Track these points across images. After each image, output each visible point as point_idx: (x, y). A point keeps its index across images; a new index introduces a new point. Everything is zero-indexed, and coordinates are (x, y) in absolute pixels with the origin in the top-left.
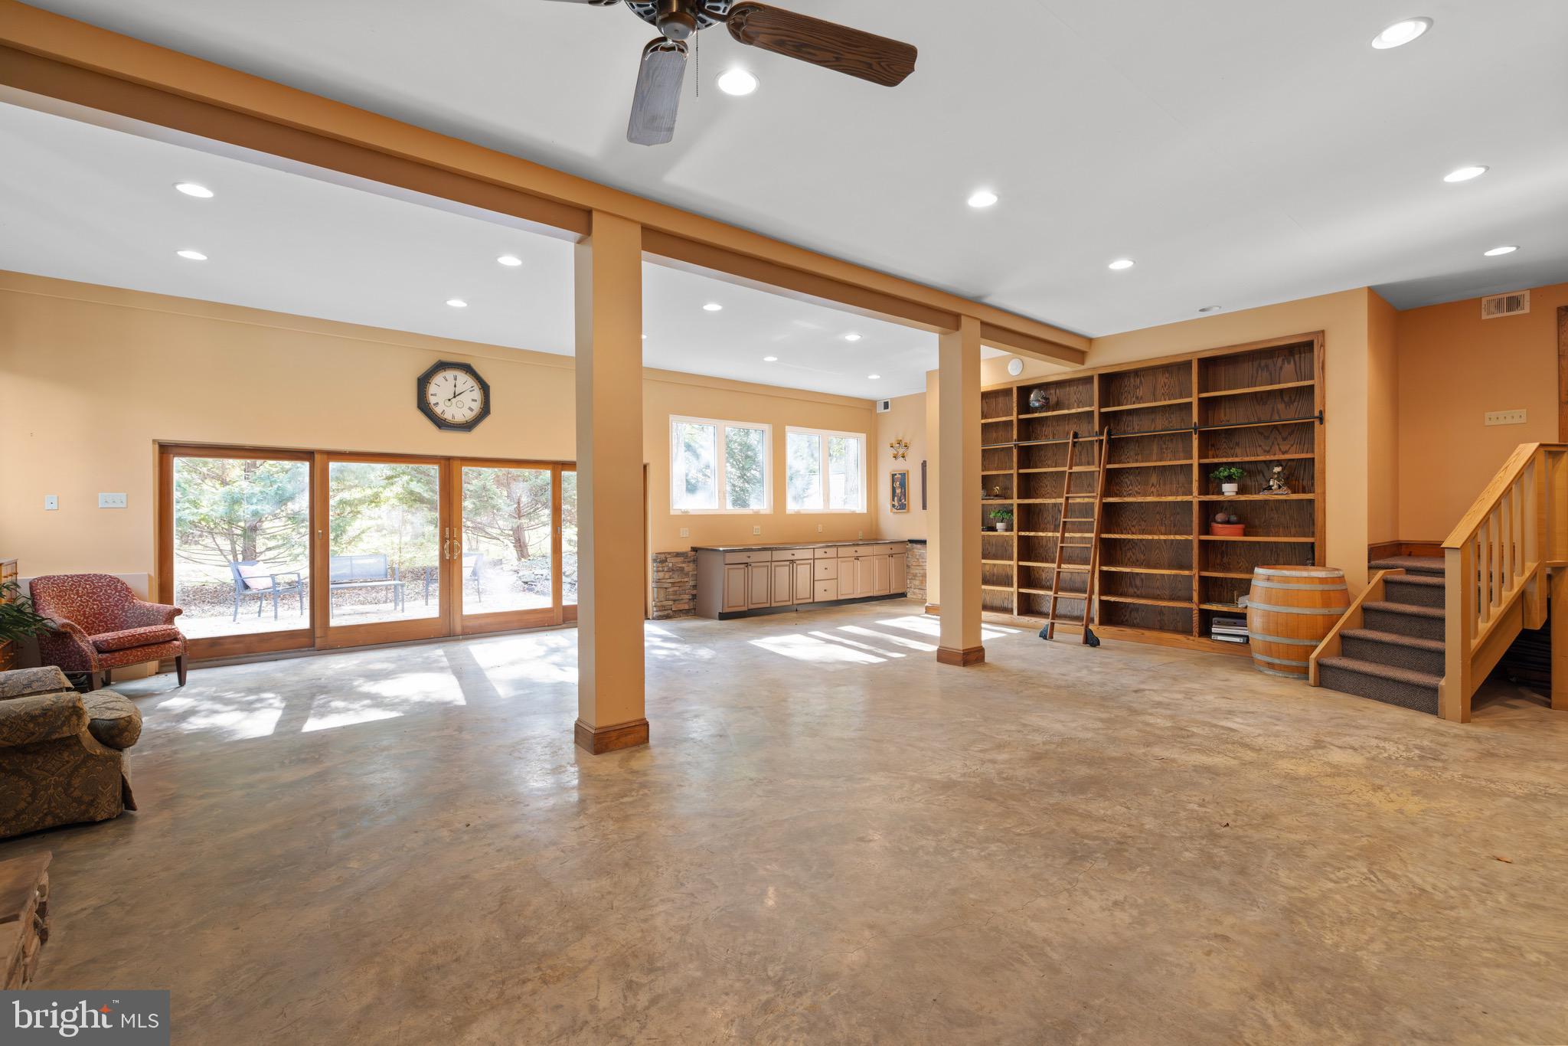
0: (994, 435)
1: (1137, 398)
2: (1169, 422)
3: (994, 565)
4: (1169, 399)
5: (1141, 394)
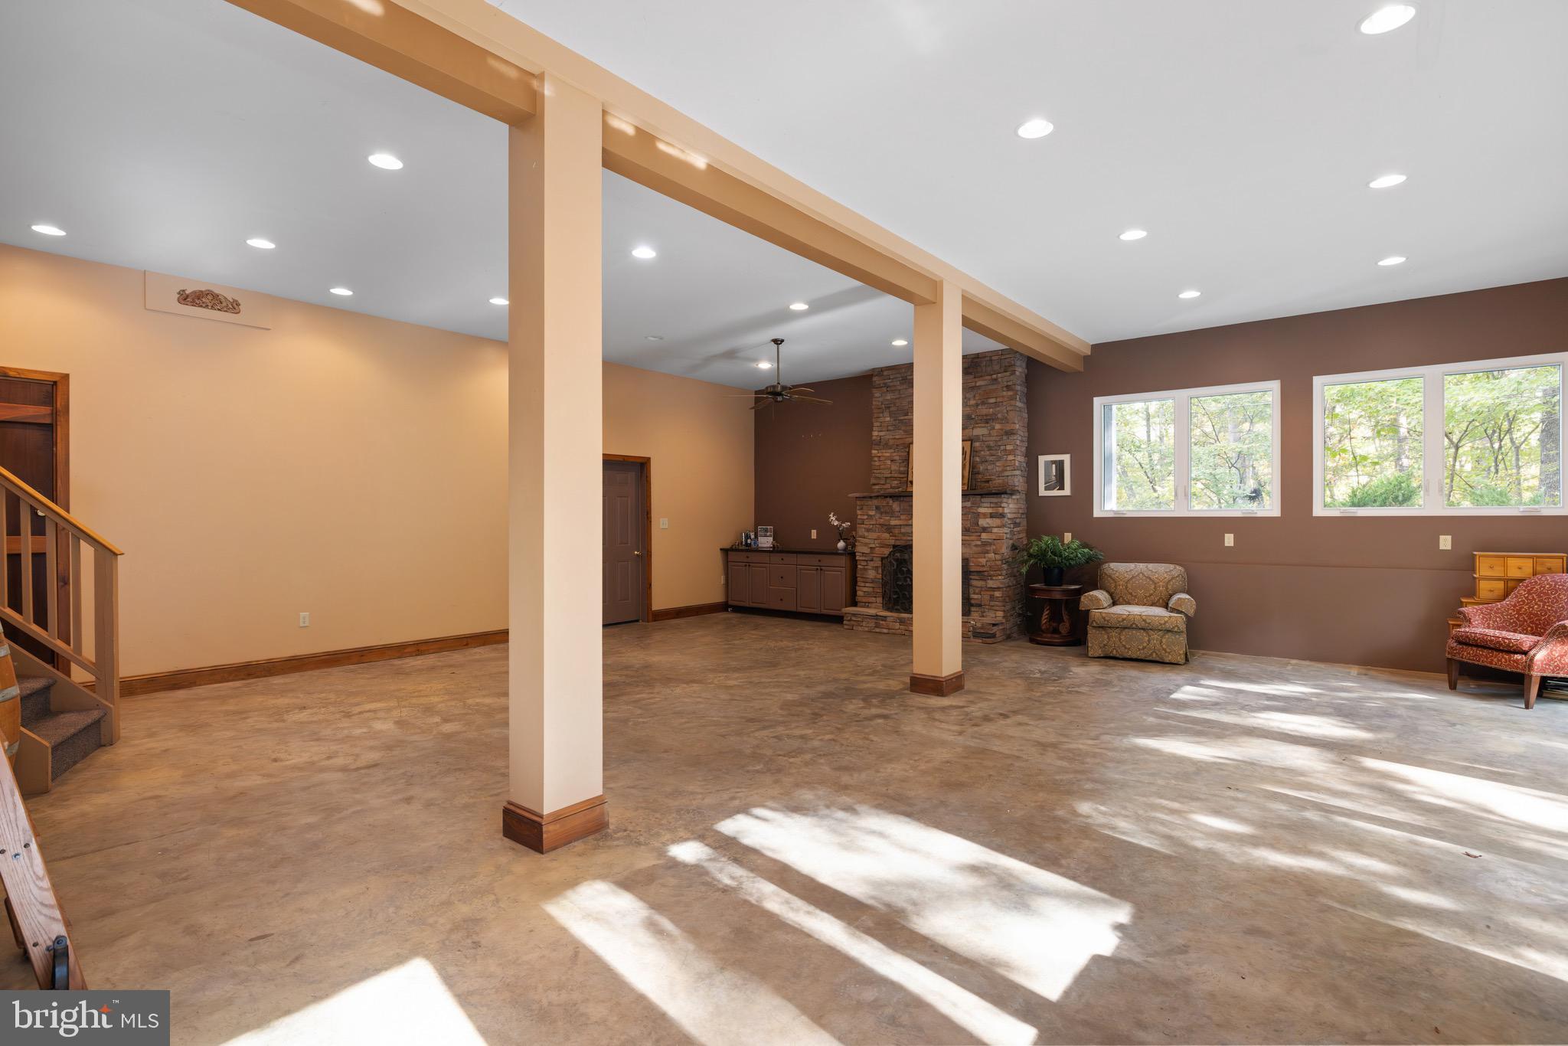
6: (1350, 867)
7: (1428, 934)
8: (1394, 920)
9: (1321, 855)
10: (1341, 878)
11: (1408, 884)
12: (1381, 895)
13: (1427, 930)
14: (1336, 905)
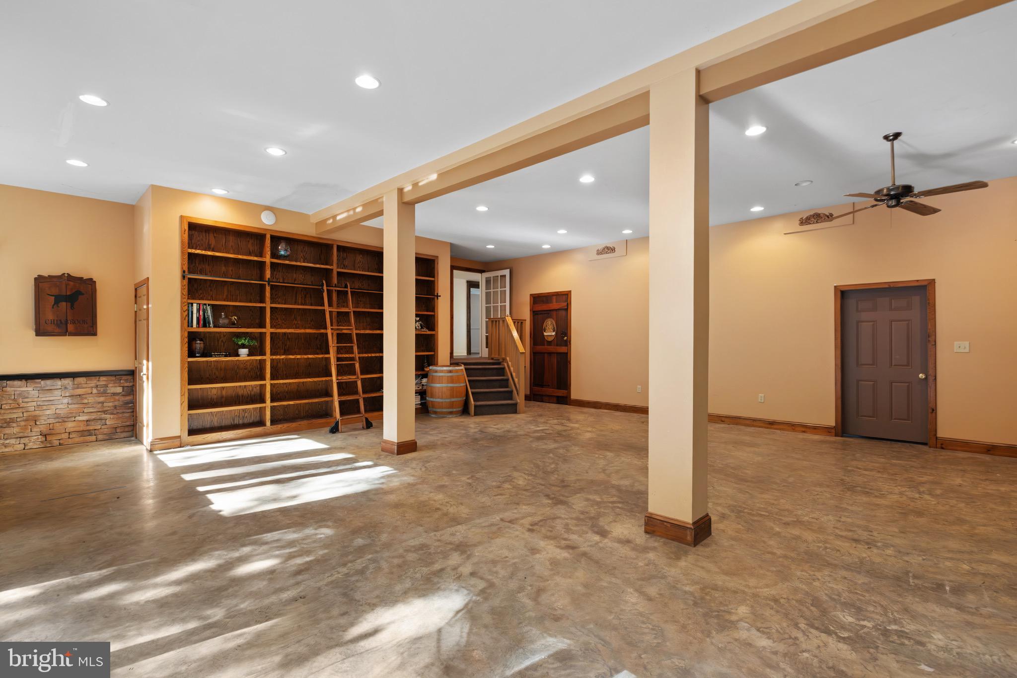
0: (223, 268)
1: (344, 265)
2: (362, 285)
3: (223, 388)
4: (362, 271)
5: (347, 264)
6: (156, 586)
7: (93, 573)
8: (114, 570)
9: (178, 582)
10: (156, 575)
11: (112, 596)
12: (126, 579)
13: (94, 575)
14: (148, 561)
